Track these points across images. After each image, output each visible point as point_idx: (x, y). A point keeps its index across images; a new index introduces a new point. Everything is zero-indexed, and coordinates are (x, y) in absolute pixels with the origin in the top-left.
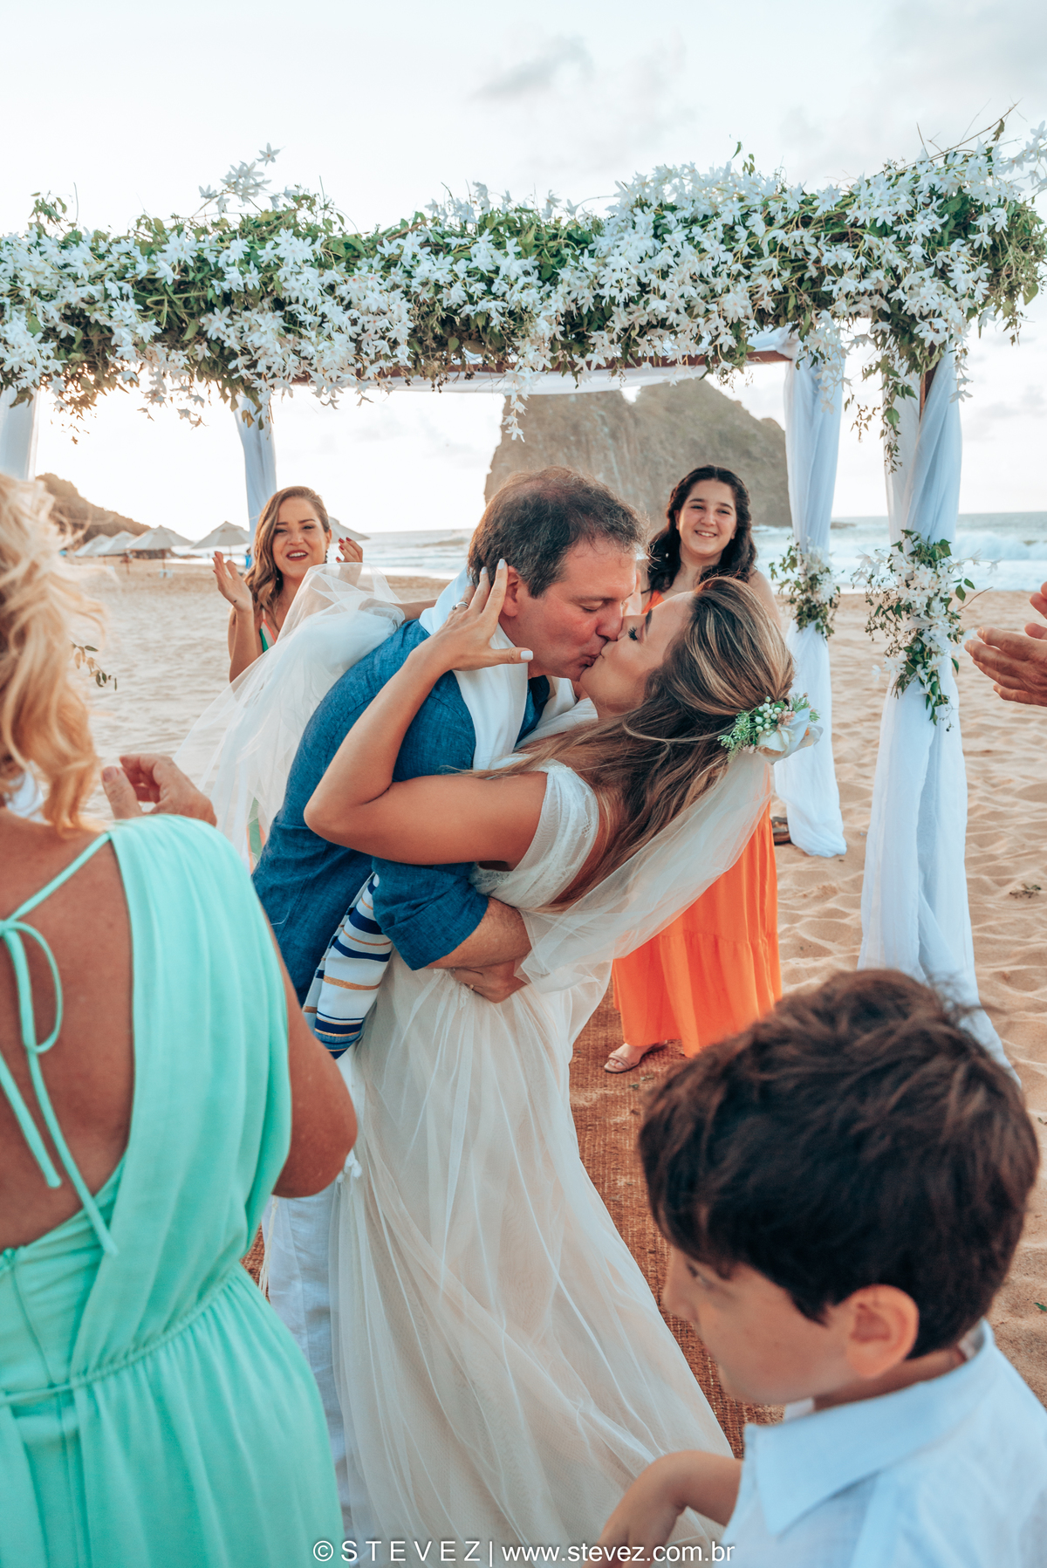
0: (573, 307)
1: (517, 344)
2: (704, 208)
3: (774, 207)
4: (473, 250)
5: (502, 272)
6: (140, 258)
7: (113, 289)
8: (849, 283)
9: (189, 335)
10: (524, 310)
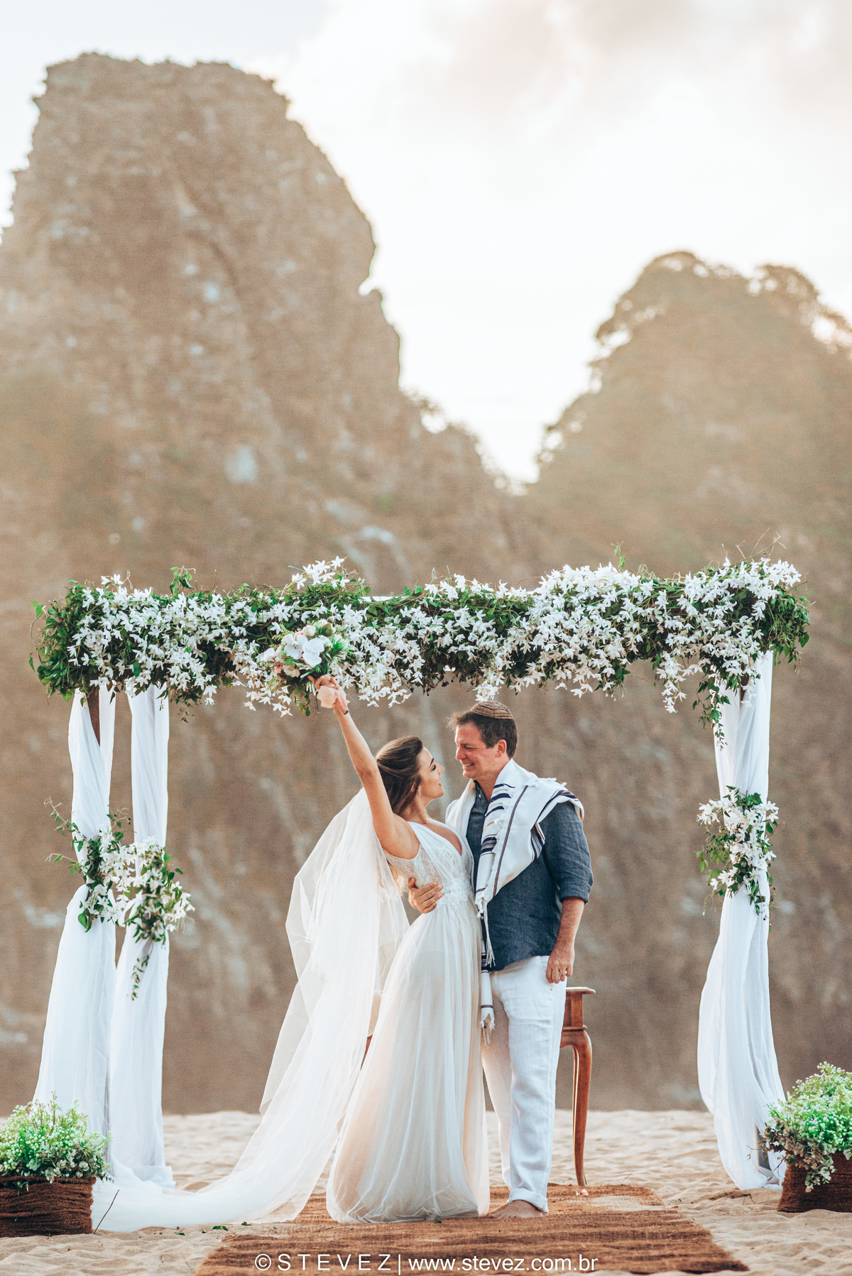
0: (516, 649)
1: (482, 670)
2: (593, 593)
3: (635, 595)
5: (475, 629)
6: (250, 613)
8: (681, 639)
10: (488, 652)
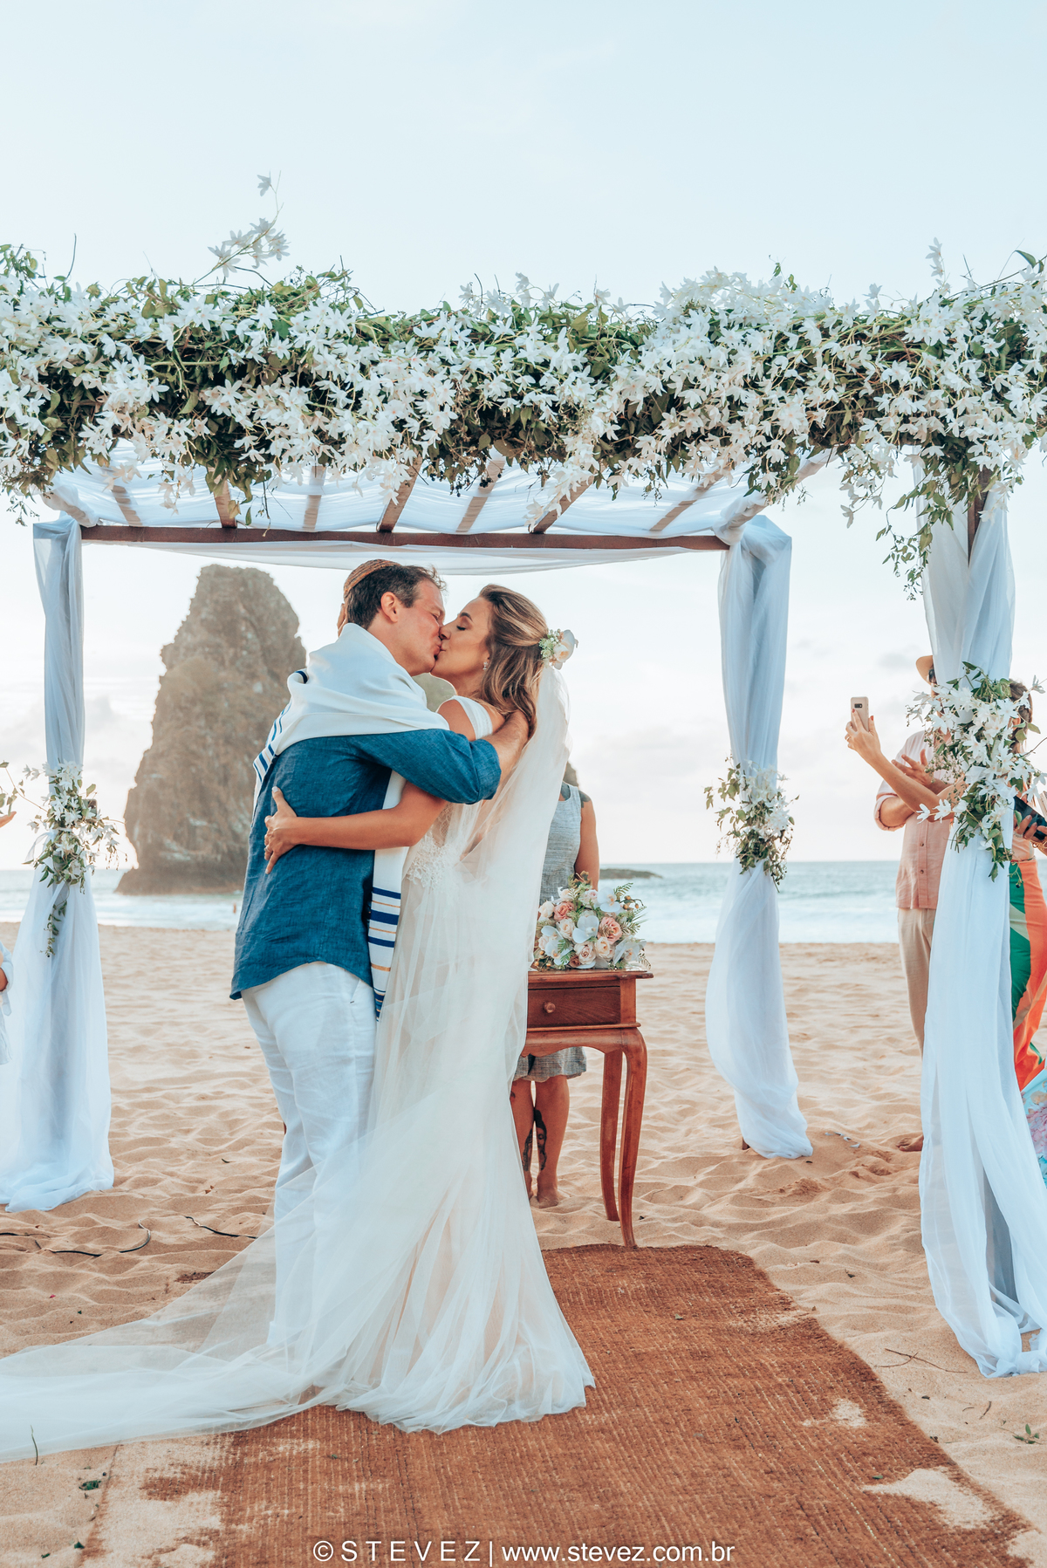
0: (627, 407)
1: (566, 440)
4: (518, 342)
5: (552, 366)
7: (110, 348)
8: (904, 403)
9: (186, 409)
10: (577, 406)
